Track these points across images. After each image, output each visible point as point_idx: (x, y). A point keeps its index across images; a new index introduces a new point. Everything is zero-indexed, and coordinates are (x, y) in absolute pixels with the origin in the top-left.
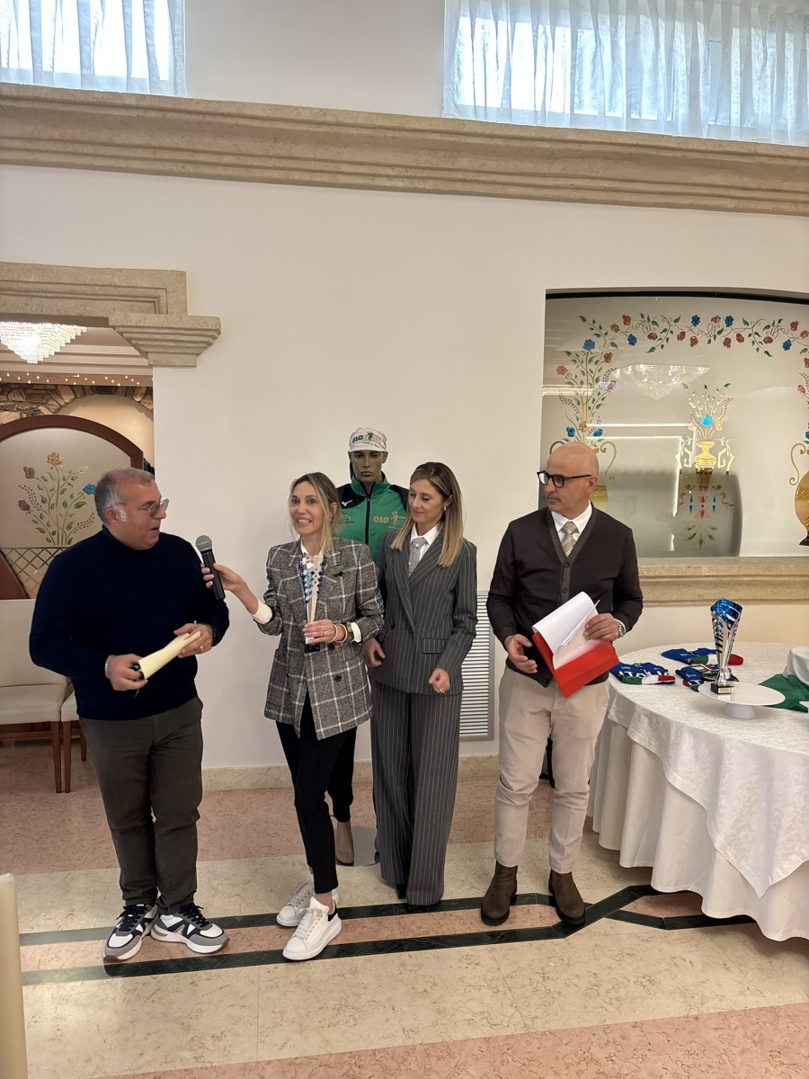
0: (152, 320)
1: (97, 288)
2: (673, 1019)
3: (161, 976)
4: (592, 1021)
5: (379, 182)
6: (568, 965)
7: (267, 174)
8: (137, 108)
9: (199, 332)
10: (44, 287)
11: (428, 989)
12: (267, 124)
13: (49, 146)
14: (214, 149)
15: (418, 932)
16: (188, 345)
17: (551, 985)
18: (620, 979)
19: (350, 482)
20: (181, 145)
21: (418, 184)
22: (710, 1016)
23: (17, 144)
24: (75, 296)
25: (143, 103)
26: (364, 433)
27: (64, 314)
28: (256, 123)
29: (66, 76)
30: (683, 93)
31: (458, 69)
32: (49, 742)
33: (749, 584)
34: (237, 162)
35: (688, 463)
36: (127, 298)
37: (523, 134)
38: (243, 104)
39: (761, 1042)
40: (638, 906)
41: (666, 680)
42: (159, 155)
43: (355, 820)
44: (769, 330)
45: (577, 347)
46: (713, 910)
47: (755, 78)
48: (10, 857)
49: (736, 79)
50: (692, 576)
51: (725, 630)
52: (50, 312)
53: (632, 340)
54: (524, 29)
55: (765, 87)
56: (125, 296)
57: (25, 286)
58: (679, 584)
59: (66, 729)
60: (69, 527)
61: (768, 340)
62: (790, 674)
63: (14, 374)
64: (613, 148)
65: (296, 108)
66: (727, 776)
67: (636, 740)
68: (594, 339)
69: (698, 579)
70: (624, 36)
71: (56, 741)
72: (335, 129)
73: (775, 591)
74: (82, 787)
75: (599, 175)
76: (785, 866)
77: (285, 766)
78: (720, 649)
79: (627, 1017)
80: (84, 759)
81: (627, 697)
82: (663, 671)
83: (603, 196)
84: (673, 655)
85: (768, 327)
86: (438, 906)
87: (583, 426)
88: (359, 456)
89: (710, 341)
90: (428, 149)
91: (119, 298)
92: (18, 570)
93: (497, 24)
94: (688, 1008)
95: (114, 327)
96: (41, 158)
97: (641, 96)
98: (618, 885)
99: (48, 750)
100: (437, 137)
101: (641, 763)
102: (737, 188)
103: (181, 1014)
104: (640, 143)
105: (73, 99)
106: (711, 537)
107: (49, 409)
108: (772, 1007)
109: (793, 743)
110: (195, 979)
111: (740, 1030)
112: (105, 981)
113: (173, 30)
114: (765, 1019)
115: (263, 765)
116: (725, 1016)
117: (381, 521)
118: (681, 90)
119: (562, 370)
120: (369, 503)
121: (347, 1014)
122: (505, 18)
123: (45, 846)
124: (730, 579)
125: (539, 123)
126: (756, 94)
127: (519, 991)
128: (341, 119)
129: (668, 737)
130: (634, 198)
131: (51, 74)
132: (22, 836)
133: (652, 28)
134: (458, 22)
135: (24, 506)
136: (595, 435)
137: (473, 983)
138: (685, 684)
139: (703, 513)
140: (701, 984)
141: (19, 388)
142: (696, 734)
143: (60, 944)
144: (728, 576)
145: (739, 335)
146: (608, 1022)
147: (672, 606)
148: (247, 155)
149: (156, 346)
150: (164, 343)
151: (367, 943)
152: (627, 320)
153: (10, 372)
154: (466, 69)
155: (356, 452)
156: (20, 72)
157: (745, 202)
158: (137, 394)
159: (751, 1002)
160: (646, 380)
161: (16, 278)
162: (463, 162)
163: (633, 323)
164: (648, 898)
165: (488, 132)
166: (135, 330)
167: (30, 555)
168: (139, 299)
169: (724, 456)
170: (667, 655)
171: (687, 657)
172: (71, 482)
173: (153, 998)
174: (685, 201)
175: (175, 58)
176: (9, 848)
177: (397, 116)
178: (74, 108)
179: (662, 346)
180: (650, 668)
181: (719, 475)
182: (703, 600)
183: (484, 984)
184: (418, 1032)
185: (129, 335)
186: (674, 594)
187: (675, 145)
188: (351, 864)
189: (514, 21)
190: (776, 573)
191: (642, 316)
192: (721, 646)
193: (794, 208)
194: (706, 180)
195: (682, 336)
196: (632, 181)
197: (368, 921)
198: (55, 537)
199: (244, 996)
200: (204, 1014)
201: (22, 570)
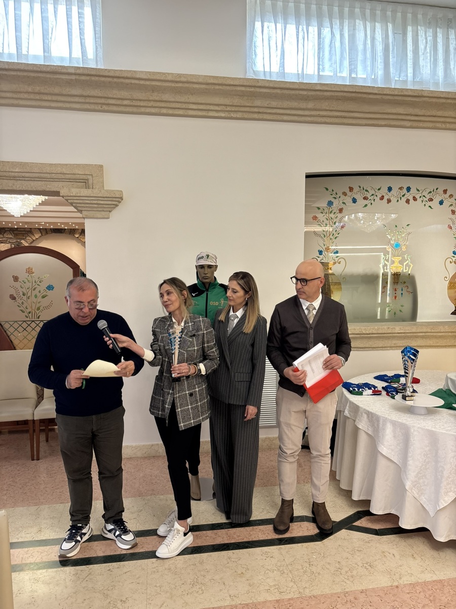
0: (85, 192)
1: (54, 175)
2: (384, 587)
3: (91, 566)
4: (338, 589)
5: (211, 114)
6: (323, 557)
7: (148, 110)
8: (75, 74)
9: (111, 199)
10: (23, 174)
11: (244, 572)
12: (148, 83)
13: (26, 96)
14: (119, 97)
15: (237, 538)
16: (105, 206)
17: (314, 569)
18: (353, 565)
19: (196, 282)
20: (100, 95)
21: (233, 115)
22: (405, 586)
23: (8, 95)
24: (41, 179)
25: (78, 71)
26: (204, 255)
27: (35, 189)
28: (142, 82)
29: (35, 57)
30: (381, 62)
31: (255, 51)
32: (27, 431)
33: (422, 337)
34: (131, 104)
35: (387, 270)
36: (70, 180)
37: (291, 87)
38: (135, 72)
39: (434, 600)
40: (363, 523)
41: (376, 393)
42: (88, 100)
43: (201, 475)
44: (431, 194)
45: (324, 204)
46: (405, 524)
47: (420, 53)
48: (5, 498)
49: (410, 55)
50: (390, 333)
51: (409, 364)
52: (27, 189)
53: (354, 201)
54: (291, 28)
55: (427, 58)
56: (69, 179)
57: (13, 174)
58: (383, 337)
59: (37, 424)
60: (38, 309)
61: (431, 200)
62: (446, 388)
63: (7, 222)
64: (342, 94)
65: (164, 74)
66: (412, 447)
67: (360, 427)
68: (333, 200)
69: (393, 335)
70: (347, 31)
71: (31, 431)
72: (186, 85)
73: (437, 341)
74: (46, 457)
75: (334, 109)
76: (446, 499)
77: (161, 444)
78: (407, 375)
79: (357, 587)
80: (47, 441)
81: (355, 402)
82: (375, 387)
83: (337, 120)
84: (380, 378)
85: (430, 192)
86: (249, 523)
87: (328, 249)
88: (202, 268)
89: (398, 201)
90: (238, 95)
91: (65, 180)
92: (9, 334)
93: (276, 25)
94: (392, 581)
95: (63, 197)
96: (22, 102)
97: (357, 64)
98: (351, 510)
99: (27, 436)
100: (243, 89)
101: (363, 440)
102: (411, 115)
103: (103, 588)
104: (357, 91)
105: (39, 70)
106: (401, 311)
107: (27, 242)
108: (440, 580)
109: (450, 428)
110: (111, 567)
111: (422, 593)
112: (59, 569)
113: (95, 31)
114: (436, 587)
115: (149, 443)
116: (413, 585)
117: (214, 304)
118: (379, 61)
119: (315, 218)
120: (207, 294)
121: (198, 587)
122: (281, 22)
123: (25, 491)
124: (411, 334)
125: (301, 80)
126: (421, 62)
127: (296, 572)
128: (189, 80)
129: (378, 425)
130: (354, 121)
131: (27, 56)
132: (12, 485)
133: (362, 27)
134: (254, 25)
135: (13, 298)
136: (334, 253)
137: (269, 568)
138: (388, 394)
139: (396, 297)
140: (400, 567)
141: (10, 230)
142: (394, 424)
143: (34, 548)
144: (411, 333)
145: (414, 197)
146: (347, 590)
147: (379, 350)
148: (137, 100)
149: (87, 207)
150: (91, 205)
151: (209, 545)
152: (351, 189)
153: (5, 222)
154: (259, 51)
155: (199, 265)
156: (10, 55)
157: (416, 123)
158: (76, 233)
159: (428, 577)
160: (362, 222)
161: (8, 170)
162: (258, 103)
163: (355, 191)
164: (368, 517)
165: (271, 85)
166: (75, 198)
167: (16, 325)
168: (77, 181)
169: (407, 265)
170: (377, 378)
171: (388, 379)
172: (40, 284)
173: (87, 579)
174: (383, 123)
175: (96, 46)
176: (5, 492)
177: (221, 78)
178: (40, 75)
179: (371, 204)
180: (368, 386)
181: (404, 275)
182: (397, 347)
183: (276, 568)
184: (238, 597)
185: (72, 201)
186: (380, 343)
187: (376, 92)
188: (200, 500)
189: (286, 23)
190: (438, 331)
191: (360, 187)
192: (408, 373)
193: (444, 126)
194: (394, 111)
195: (382, 198)
196: (352, 112)
197: (210, 533)
198: (30, 315)
199: (139, 577)
200: (116, 588)
201: (12, 334)
